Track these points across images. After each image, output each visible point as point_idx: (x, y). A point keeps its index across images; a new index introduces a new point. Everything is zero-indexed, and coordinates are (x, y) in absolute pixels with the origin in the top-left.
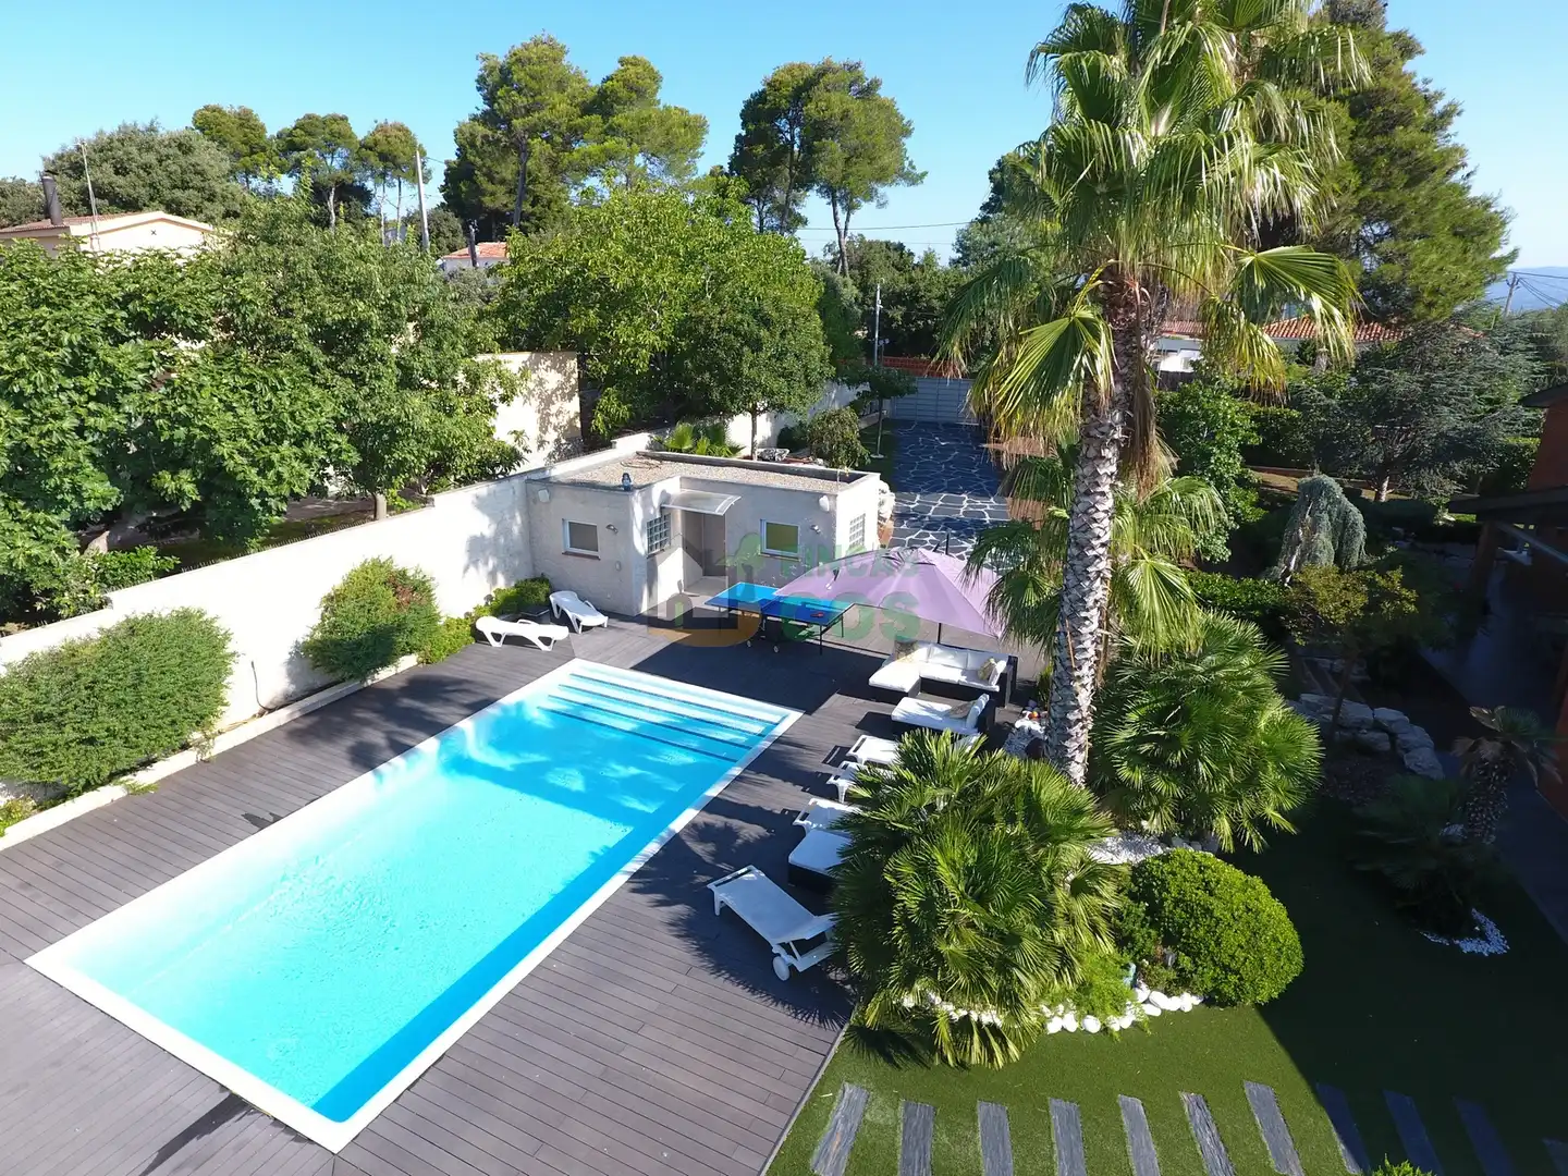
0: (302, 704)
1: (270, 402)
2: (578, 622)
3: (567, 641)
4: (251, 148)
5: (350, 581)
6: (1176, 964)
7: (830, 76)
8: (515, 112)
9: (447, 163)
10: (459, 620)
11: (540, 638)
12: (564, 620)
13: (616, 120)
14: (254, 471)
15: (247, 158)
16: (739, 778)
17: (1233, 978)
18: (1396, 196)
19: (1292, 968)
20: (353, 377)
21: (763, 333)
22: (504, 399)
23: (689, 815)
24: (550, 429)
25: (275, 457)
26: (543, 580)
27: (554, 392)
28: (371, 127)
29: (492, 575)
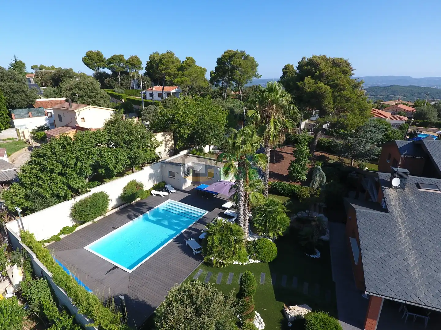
0: (120, 207)
1: (117, 156)
2: (170, 191)
3: (168, 195)
4: (100, 61)
5: (128, 185)
6: (256, 255)
7: (237, 55)
8: (162, 69)
9: (147, 62)
10: (147, 191)
11: (163, 195)
12: (167, 191)
13: (185, 73)
14: (114, 168)
15: (99, 63)
16: (194, 224)
17: (264, 258)
18: (343, 105)
19: (274, 257)
20: (130, 148)
21: (210, 131)
22: (157, 147)
23: (185, 230)
24: (167, 147)
25: (117, 166)
26: (164, 182)
27: (168, 140)
28: (129, 57)
29: (154, 181)
